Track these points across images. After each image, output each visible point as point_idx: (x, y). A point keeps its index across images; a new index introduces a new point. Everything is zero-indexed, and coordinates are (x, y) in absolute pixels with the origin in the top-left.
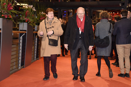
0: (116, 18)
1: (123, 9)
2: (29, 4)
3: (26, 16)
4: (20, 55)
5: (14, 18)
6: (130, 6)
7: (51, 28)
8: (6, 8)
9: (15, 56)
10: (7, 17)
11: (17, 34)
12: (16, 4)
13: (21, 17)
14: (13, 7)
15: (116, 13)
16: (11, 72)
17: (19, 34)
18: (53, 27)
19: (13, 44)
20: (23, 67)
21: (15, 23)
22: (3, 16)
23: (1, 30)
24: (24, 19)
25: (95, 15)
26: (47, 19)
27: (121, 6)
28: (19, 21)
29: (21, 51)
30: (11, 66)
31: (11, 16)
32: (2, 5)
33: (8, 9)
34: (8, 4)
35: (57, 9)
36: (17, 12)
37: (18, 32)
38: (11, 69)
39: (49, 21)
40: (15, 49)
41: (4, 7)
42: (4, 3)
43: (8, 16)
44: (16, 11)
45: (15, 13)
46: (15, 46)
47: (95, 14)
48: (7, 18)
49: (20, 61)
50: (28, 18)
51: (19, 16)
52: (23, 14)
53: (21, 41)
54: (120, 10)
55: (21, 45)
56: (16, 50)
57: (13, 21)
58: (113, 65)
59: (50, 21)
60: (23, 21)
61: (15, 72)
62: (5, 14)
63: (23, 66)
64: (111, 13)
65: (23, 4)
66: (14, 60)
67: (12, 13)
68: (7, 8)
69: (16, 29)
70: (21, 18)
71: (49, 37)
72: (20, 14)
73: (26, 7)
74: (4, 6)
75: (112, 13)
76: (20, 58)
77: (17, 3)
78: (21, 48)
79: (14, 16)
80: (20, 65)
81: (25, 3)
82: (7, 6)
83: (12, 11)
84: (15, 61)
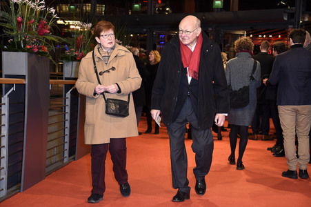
0: (275, 48)
1: (292, 26)
2: (84, 21)
3: (78, 48)
4: (67, 132)
5: (52, 52)
6: (306, 20)
7: (108, 71)
8: (34, 30)
9: (55, 136)
10: (36, 50)
11: (58, 87)
12: (56, 21)
13: (66, 50)
14: (49, 27)
15: (275, 36)
16: (47, 170)
17: (63, 86)
18: (113, 69)
19: (51, 110)
20: (74, 159)
21: (54, 62)
22: (28, 47)
23: (25, 78)
24: (74, 54)
25: (227, 43)
26: (98, 49)
27: (286, 19)
28: (62, 59)
29: (67, 124)
30: (47, 156)
31: (46, 48)
32: (26, 24)
33: (39, 33)
34: (39, 22)
35: (145, 30)
36: (59, 40)
37: (62, 83)
38: (48, 162)
39: (103, 55)
40: (55, 120)
41: (30, 29)
42: (30, 20)
43: (39, 49)
44: (56, 37)
45: (54, 41)
46: (56, 113)
47: (228, 40)
48: (38, 53)
49: (67, 146)
50: (83, 51)
51: (63, 47)
52: (71, 43)
53: (68, 102)
54: (284, 30)
55: (68, 110)
56: (57, 121)
57: (50, 58)
58: (270, 151)
59: (107, 55)
60: (72, 57)
61: (56, 169)
62: (33, 44)
63: (72, 157)
64: (265, 36)
65: (71, 22)
66: (55, 143)
67: (47, 40)
68: (36, 30)
69: (57, 77)
70: (67, 52)
71: (106, 95)
72: (64, 43)
73: (78, 27)
74: (30, 26)
75: (267, 36)
76: (67, 139)
77: (58, 19)
78: (68, 117)
79: (53, 48)
80: (66, 154)
81: (75, 18)
82: (38, 26)
83: (48, 37)
84: (56, 145)
